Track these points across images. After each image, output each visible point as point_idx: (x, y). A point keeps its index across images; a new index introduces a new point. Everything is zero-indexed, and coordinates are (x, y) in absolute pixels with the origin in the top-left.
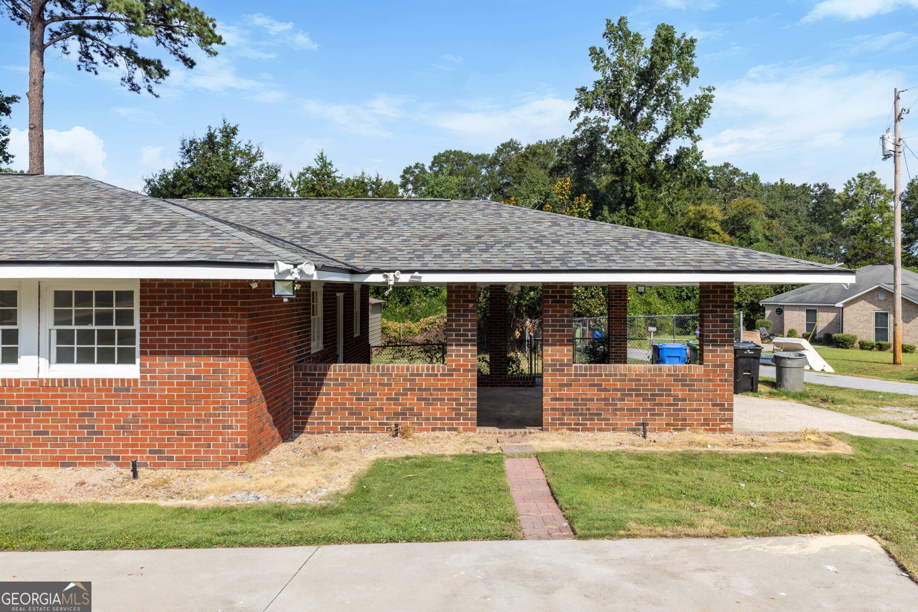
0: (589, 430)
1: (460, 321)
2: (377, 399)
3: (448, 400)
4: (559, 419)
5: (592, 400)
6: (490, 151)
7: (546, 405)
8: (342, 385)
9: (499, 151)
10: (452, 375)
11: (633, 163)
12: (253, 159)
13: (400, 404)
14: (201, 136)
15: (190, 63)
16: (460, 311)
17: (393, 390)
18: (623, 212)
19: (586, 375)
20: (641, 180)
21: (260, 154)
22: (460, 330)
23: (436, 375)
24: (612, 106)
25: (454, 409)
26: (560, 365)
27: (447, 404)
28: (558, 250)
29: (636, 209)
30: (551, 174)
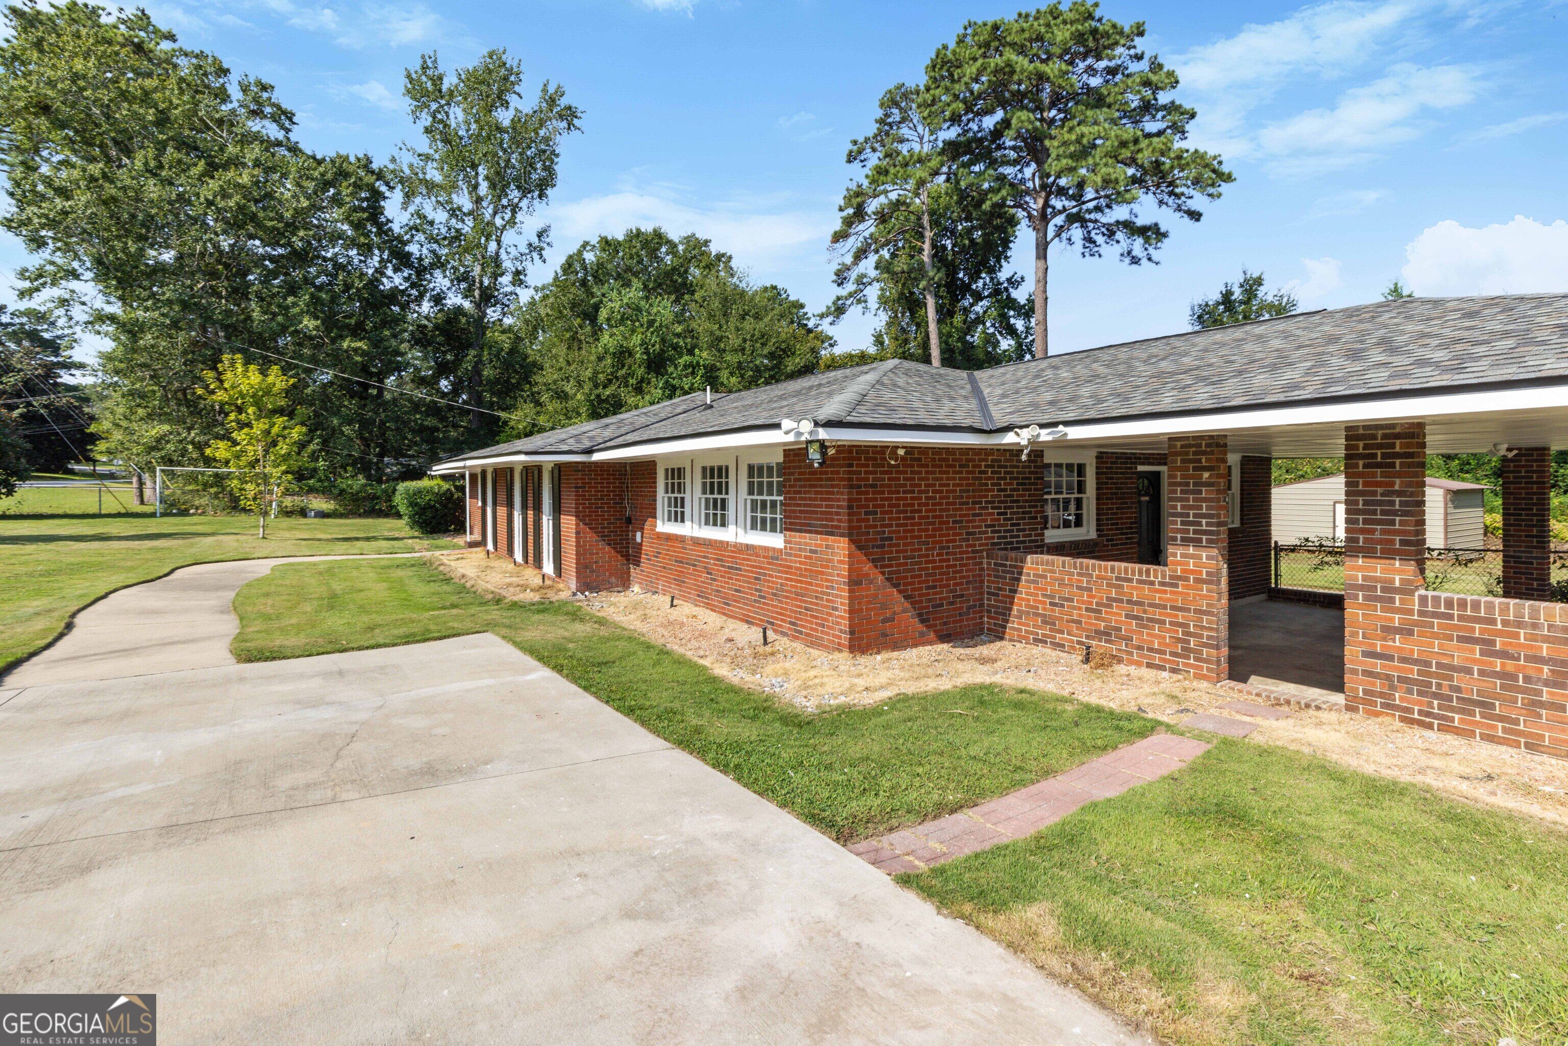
0: (1457, 732)
1: (1188, 500)
2: (1074, 608)
3: (1171, 623)
4: (1382, 695)
5: (1469, 671)
7: (1352, 662)
8: (1034, 582)
10: (1176, 586)
13: (1103, 620)
14: (1214, 296)
15: (1196, 217)
16: (1188, 484)
17: (1093, 597)
19: (1450, 617)
22: (1188, 515)
23: (1152, 583)
25: (1179, 640)
26: (1384, 589)
27: (1169, 631)
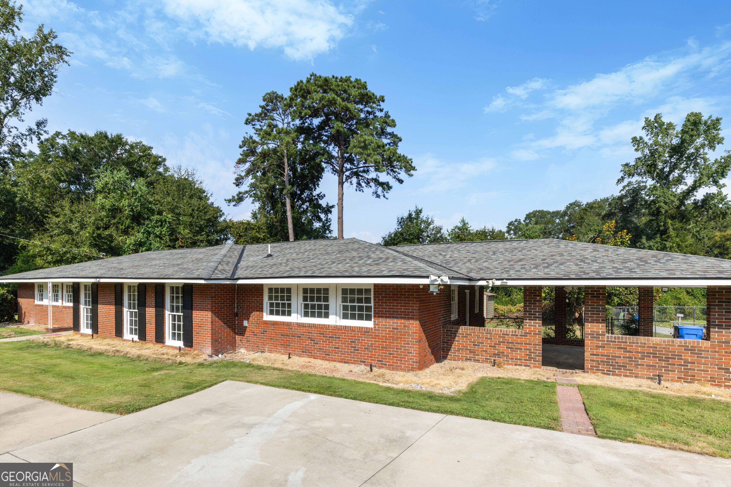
0: (617, 375)
1: (531, 306)
2: (484, 346)
3: (524, 349)
4: (596, 367)
5: (620, 357)
6: (562, 208)
7: (587, 357)
8: (465, 337)
9: (568, 208)
10: (527, 336)
11: (666, 207)
12: (429, 224)
13: (497, 350)
14: (406, 215)
15: (401, 181)
16: (531, 301)
17: (493, 341)
18: (658, 239)
19: (615, 342)
20: (673, 218)
21: (432, 221)
22: (531, 312)
23: (517, 335)
24: (649, 172)
25: (528, 355)
26: (596, 335)
27: (524, 352)
28: (595, 266)
29: (668, 237)
30: (603, 218)
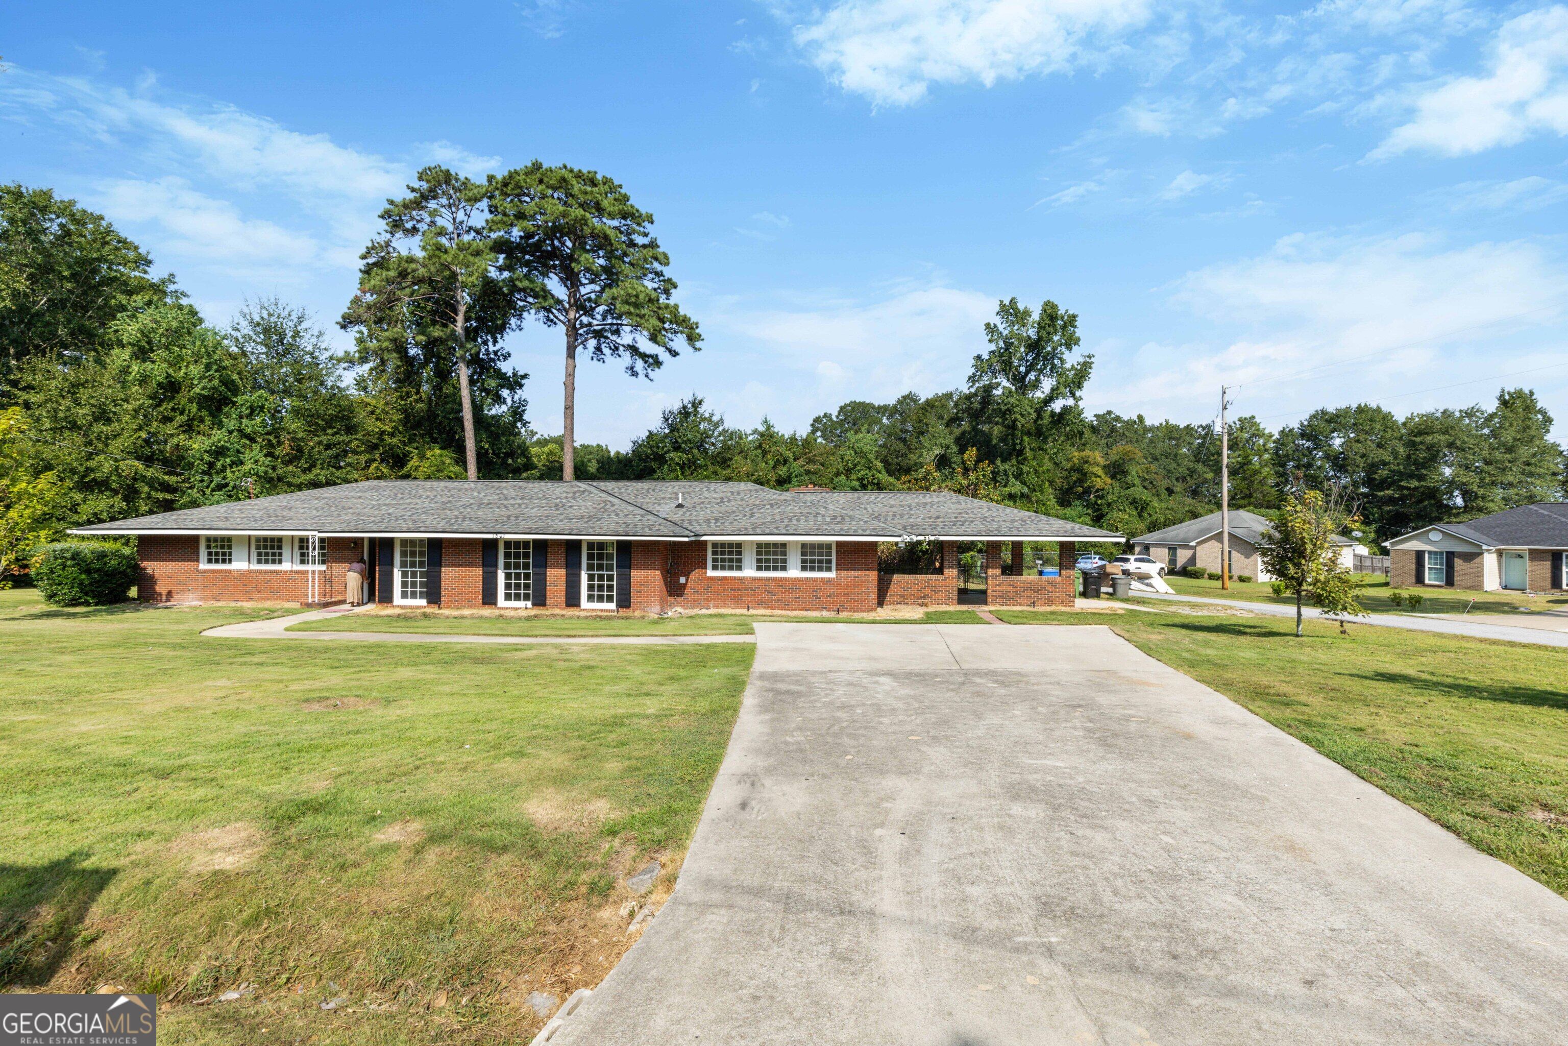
0: (1008, 605)
3: (944, 590)
4: (995, 600)
11: (1023, 421)
12: (716, 425)
14: (676, 406)
15: (674, 354)
19: (1006, 581)
20: (1029, 433)
21: (722, 420)
23: (940, 580)
24: (1004, 370)
29: (1025, 459)
